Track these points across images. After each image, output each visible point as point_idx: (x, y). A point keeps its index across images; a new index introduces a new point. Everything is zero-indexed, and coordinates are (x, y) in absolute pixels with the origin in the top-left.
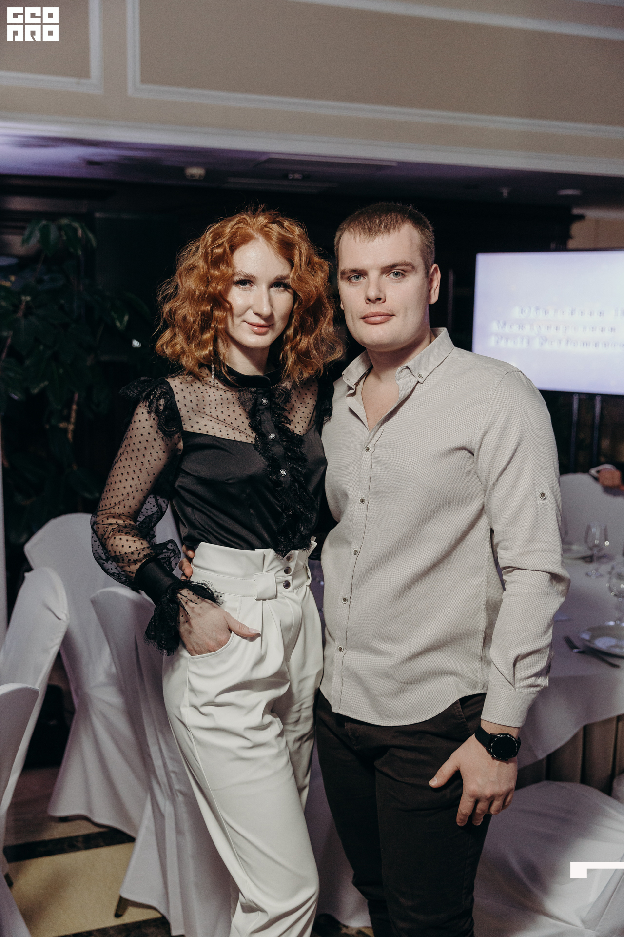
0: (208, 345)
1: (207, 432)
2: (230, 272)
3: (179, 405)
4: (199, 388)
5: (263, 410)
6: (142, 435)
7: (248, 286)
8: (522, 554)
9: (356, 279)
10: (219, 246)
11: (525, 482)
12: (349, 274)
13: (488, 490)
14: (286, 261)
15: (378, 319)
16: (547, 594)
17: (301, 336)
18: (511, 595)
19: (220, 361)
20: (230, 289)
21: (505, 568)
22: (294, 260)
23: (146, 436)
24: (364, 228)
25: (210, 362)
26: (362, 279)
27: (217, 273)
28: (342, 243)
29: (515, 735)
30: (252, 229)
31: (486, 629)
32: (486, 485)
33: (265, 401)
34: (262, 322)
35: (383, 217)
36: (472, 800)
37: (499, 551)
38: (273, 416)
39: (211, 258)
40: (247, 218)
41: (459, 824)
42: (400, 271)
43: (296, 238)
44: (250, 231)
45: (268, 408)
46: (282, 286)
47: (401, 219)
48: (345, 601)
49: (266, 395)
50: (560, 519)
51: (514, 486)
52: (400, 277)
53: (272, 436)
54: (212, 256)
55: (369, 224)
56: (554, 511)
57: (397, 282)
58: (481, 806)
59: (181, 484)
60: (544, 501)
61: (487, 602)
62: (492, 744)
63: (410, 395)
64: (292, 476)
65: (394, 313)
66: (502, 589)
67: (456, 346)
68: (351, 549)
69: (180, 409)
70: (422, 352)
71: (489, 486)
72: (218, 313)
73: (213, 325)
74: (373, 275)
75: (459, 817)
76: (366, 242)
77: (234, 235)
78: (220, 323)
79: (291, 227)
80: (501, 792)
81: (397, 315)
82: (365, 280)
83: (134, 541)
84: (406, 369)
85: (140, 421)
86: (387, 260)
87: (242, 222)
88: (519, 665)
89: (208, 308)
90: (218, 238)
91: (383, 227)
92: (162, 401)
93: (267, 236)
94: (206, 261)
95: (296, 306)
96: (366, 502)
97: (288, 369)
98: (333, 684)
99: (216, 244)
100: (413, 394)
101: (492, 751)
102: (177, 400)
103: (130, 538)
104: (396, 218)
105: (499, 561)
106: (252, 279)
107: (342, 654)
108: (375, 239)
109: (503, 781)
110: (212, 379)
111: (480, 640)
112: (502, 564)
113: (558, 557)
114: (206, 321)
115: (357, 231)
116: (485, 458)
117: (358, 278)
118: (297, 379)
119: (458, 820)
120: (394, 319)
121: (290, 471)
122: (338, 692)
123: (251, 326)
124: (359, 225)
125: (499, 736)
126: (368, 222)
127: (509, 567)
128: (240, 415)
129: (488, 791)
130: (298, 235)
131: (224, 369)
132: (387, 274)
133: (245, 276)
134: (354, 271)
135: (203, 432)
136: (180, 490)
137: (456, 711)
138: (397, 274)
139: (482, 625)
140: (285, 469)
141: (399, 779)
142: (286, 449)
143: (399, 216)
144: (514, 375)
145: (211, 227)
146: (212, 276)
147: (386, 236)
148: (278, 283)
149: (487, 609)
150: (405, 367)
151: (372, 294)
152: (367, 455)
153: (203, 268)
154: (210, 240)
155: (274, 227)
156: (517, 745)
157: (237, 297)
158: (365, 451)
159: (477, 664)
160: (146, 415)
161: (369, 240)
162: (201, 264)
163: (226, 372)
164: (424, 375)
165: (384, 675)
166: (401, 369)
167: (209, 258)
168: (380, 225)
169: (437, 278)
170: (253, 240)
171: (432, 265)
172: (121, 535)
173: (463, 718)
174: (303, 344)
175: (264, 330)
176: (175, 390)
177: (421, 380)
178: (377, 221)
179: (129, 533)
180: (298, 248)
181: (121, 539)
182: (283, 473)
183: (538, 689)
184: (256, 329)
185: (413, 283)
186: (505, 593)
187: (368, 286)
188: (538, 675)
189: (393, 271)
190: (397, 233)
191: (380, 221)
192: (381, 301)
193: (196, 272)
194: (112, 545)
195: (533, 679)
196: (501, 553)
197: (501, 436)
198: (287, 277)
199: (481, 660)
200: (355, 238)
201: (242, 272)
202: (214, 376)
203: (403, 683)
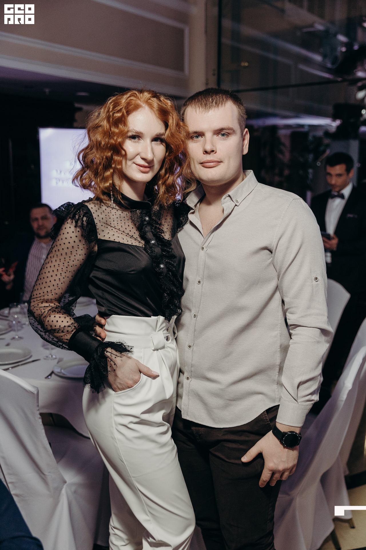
0: (109, 179)
1: (114, 240)
2: (126, 130)
3: (96, 221)
4: (106, 209)
5: (146, 224)
6: (69, 243)
7: (137, 140)
8: (302, 317)
9: (196, 138)
10: (119, 111)
11: (305, 270)
12: (192, 135)
13: (281, 275)
14: (163, 124)
15: (212, 164)
16: (318, 342)
17: (169, 175)
18: (295, 343)
19: (117, 190)
20: (125, 142)
21: (291, 325)
22: (169, 122)
23: (72, 244)
24: (201, 104)
25: (110, 190)
26: (200, 138)
27: (117, 131)
28: (186, 114)
29: (298, 432)
30: (140, 101)
31: (280, 363)
32: (280, 272)
33: (147, 219)
34: (146, 164)
35: (214, 97)
36: (270, 472)
37: (287, 314)
38: (151, 229)
39: (112, 120)
40: (137, 93)
41: (260, 486)
42: (226, 133)
43: (169, 107)
44: (139, 102)
45: (149, 223)
46: (159, 140)
47: (226, 98)
48: (190, 347)
49: (148, 214)
50: (327, 294)
51: (298, 273)
52: (225, 137)
53: (153, 242)
54: (113, 118)
55: (205, 101)
56: (323, 289)
57: (224, 140)
58: (277, 476)
59: (94, 275)
60: (317, 283)
61: (281, 346)
62: (284, 439)
63: (230, 214)
64: (167, 268)
65: (222, 160)
66: (290, 338)
67: (259, 182)
68: (192, 313)
69: (97, 224)
70: (239, 186)
71: (282, 273)
72: (116, 158)
73: (113, 166)
74: (209, 135)
75: (260, 483)
76: (203, 113)
77: (128, 104)
78: (119, 164)
79: (166, 100)
80: (289, 467)
81: (224, 161)
82: (202, 139)
83: (65, 317)
84: (228, 197)
85: (68, 233)
86: (218, 125)
87: (133, 96)
88: (301, 387)
89: (109, 154)
90: (118, 106)
91: (214, 103)
92: (85, 219)
93: (151, 106)
94: (108, 121)
95: (167, 154)
96: (202, 283)
97: (160, 197)
98: (183, 400)
99: (116, 110)
100: (232, 213)
101: (283, 442)
102: (94, 218)
103: (61, 316)
104: (223, 97)
105: (288, 320)
106: (140, 135)
107: (189, 381)
108: (209, 111)
109: (290, 461)
110: (112, 203)
111: (277, 371)
112: (289, 322)
113: (325, 318)
114: (108, 164)
115: (197, 106)
116: (279, 255)
117: (197, 137)
118: (165, 204)
119: (260, 484)
120: (222, 164)
121: (166, 264)
122: (186, 406)
123: (138, 166)
124: (198, 102)
125: (289, 433)
126: (204, 100)
127: (294, 325)
128: (133, 228)
129: (281, 467)
130: (170, 105)
131: (119, 196)
132: (217, 135)
133: (136, 133)
134: (196, 132)
135: (112, 239)
136: (94, 279)
137: (264, 417)
138: (223, 135)
139: (278, 362)
140: (163, 263)
141: (227, 460)
142: (163, 250)
143: (224, 96)
144: (298, 201)
145: (110, 99)
146: (113, 133)
147: (216, 109)
148: (157, 139)
149: (281, 351)
150: (228, 196)
151: (208, 148)
152: (202, 253)
153: (106, 126)
154: (111, 107)
155: (155, 99)
156: (299, 438)
157: (130, 146)
158: (201, 250)
159: (275, 387)
160: (73, 228)
161: (206, 112)
162: (105, 123)
163: (121, 198)
164: (239, 201)
165: (216, 395)
166: (225, 197)
167: (111, 119)
168: (212, 102)
169: (248, 137)
170: (142, 108)
171: (244, 129)
172: (55, 314)
173: (268, 421)
174: (170, 180)
175: (148, 169)
176: (92, 211)
177: (237, 204)
178: (211, 99)
179: (60, 312)
180: (171, 115)
181: (55, 316)
182: (162, 266)
183: (313, 402)
184: (142, 168)
185: (233, 140)
186: (291, 341)
187: (205, 143)
188: (312, 394)
189: (221, 133)
190: (223, 107)
191: (212, 99)
192: (214, 152)
193: (100, 129)
194: (48, 321)
195: (310, 396)
196: (289, 316)
197: (290, 241)
198: (163, 134)
199: (278, 383)
200: (196, 111)
201: (134, 130)
202: (113, 201)
203: (229, 400)
